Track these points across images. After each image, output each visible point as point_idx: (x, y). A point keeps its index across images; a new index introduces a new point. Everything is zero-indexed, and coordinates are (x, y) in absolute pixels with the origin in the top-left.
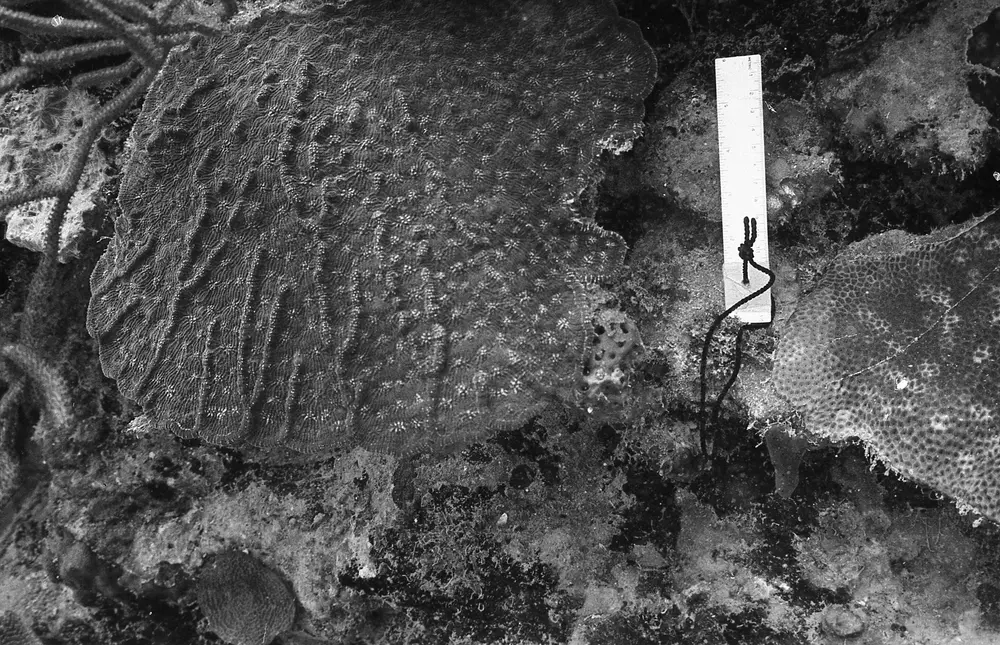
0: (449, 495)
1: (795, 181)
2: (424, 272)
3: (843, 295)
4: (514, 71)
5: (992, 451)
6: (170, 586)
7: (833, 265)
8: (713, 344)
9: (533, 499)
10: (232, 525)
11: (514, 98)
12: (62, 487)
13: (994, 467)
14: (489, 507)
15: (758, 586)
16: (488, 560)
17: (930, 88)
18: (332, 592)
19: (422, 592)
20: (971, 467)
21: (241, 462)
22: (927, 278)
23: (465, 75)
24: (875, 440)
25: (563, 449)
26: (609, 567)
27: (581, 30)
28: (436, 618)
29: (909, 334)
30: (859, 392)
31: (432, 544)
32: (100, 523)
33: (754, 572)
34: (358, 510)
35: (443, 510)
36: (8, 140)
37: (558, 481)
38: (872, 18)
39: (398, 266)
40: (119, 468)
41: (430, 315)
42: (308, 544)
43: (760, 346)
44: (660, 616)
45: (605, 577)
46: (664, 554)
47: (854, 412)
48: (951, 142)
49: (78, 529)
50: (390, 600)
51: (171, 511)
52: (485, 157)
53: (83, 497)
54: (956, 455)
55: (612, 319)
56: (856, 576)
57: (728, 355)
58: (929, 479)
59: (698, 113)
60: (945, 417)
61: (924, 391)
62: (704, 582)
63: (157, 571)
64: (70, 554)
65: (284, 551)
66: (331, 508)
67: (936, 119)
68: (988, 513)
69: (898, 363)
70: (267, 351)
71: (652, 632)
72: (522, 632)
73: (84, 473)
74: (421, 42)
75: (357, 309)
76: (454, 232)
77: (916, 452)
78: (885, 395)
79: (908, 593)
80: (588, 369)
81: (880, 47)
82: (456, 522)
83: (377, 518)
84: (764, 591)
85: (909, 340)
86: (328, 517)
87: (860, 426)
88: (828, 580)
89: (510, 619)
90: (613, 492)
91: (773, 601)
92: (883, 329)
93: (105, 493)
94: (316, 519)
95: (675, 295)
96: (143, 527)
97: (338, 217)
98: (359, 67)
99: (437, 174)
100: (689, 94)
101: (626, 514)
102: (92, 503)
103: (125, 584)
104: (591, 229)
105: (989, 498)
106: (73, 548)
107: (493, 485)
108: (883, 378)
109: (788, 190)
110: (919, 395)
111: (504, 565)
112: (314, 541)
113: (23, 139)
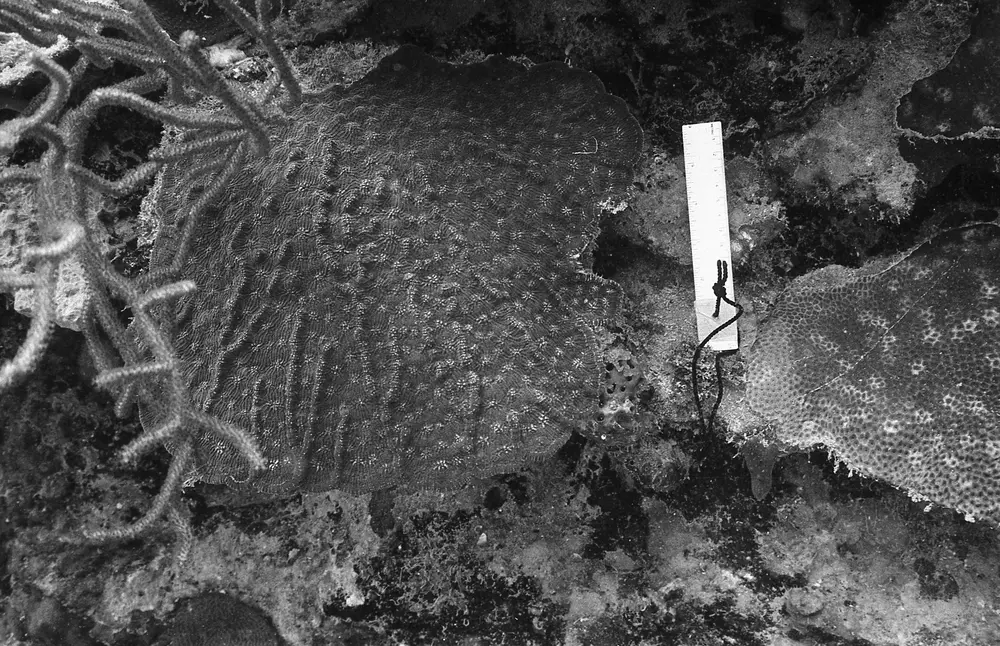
0: (429, 520)
1: (751, 227)
2: (455, 325)
3: (797, 322)
4: (517, 142)
5: (936, 447)
6: (142, 633)
7: (783, 296)
8: (698, 371)
9: (508, 517)
10: (205, 567)
11: (521, 167)
12: (29, 544)
13: (939, 461)
14: (469, 529)
15: (726, 578)
16: (474, 577)
17: (867, 148)
18: (315, 622)
19: (411, 613)
20: (919, 462)
21: (205, 505)
22: (867, 305)
23: (476, 148)
24: (837, 445)
25: (529, 469)
26: (590, 574)
27: (574, 107)
28: (423, 637)
29: (855, 353)
30: (819, 405)
31: (418, 569)
32: (70, 578)
33: (721, 566)
34: (336, 543)
35: (425, 535)
36: (7, 214)
37: (528, 500)
38: (807, 87)
39: (431, 322)
40: (86, 521)
41: (464, 363)
42: (286, 579)
43: (734, 371)
44: (641, 613)
45: (588, 583)
46: (634, 557)
47: (817, 422)
48: (888, 193)
49: (48, 585)
50: (377, 625)
51: (137, 559)
52: (500, 221)
53: (51, 553)
54: (907, 453)
55: (620, 357)
56: (810, 562)
57: (709, 381)
58: (886, 474)
59: (662, 170)
60: (895, 422)
61: (874, 401)
62: (680, 579)
63: (129, 620)
64: (39, 610)
65: (261, 587)
66: (306, 542)
67: (873, 174)
68: (937, 499)
69: (850, 378)
70: (314, 405)
71: (635, 629)
72: (506, 641)
73: (50, 528)
74: (430, 119)
75: (398, 362)
76: (477, 288)
77: (873, 452)
78: (842, 406)
79: (855, 573)
80: (603, 402)
81: (819, 113)
82: (440, 546)
83: (358, 548)
84: (731, 582)
85: (857, 358)
86: (303, 551)
87: (823, 434)
88: (785, 568)
89: (494, 631)
90: (579, 504)
91: (739, 590)
92: (833, 350)
93: (73, 547)
94: (291, 554)
95: (654, 329)
96: (112, 577)
97: (373, 280)
98: (379, 143)
99: (459, 237)
100: (651, 153)
101: (593, 524)
102: (60, 557)
103: (98, 635)
104: (593, 278)
105: (937, 487)
106: (42, 603)
107: (471, 509)
108: (839, 392)
109: (745, 235)
110: (871, 405)
111: (490, 581)
112: (291, 576)
113: (20, 213)
